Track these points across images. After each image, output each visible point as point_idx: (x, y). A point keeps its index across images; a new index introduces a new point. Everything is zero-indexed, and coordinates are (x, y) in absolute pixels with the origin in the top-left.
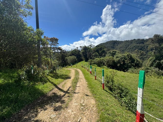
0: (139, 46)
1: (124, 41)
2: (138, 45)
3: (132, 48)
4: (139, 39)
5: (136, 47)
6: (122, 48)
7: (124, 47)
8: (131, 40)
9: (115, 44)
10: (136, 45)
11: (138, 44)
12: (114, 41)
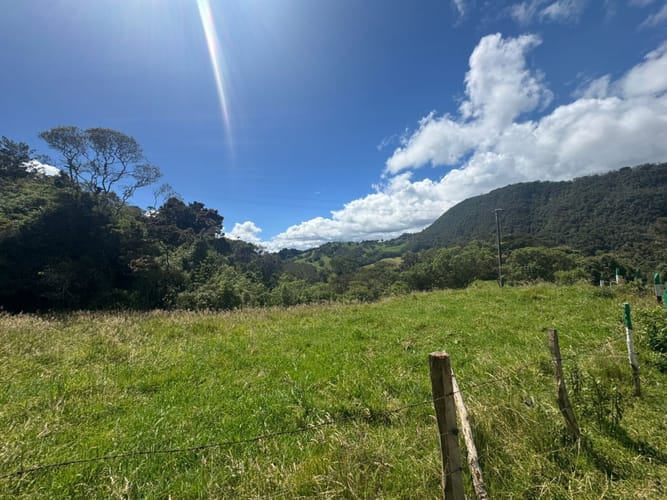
0: (652, 198)
1: (572, 180)
2: (648, 191)
3: (622, 207)
4: (648, 167)
5: (639, 204)
6: (570, 212)
7: (579, 208)
8: (610, 173)
9: (534, 195)
10: (636, 192)
11: (647, 189)
12: (528, 184)
